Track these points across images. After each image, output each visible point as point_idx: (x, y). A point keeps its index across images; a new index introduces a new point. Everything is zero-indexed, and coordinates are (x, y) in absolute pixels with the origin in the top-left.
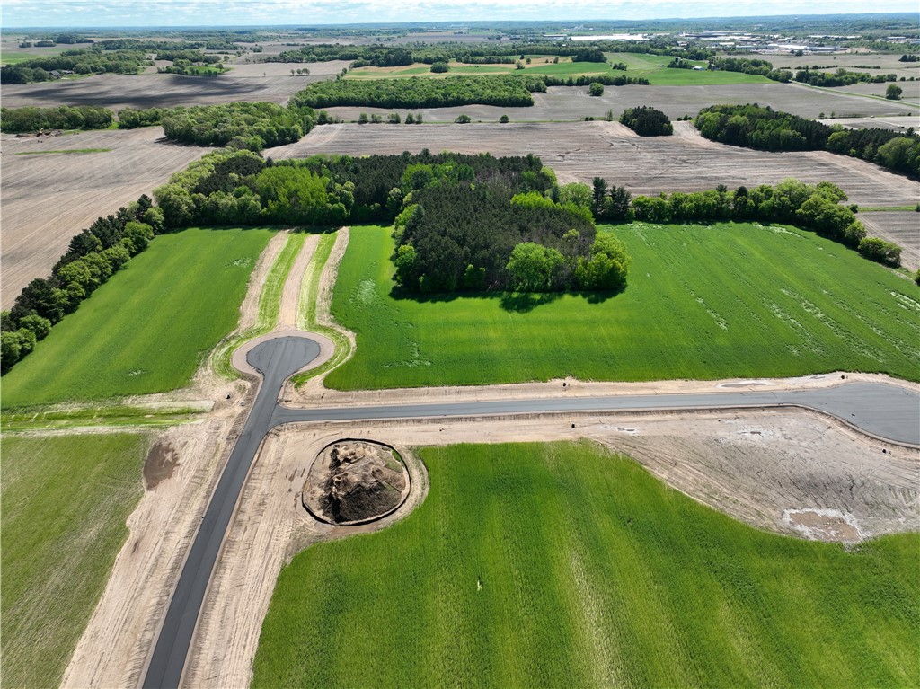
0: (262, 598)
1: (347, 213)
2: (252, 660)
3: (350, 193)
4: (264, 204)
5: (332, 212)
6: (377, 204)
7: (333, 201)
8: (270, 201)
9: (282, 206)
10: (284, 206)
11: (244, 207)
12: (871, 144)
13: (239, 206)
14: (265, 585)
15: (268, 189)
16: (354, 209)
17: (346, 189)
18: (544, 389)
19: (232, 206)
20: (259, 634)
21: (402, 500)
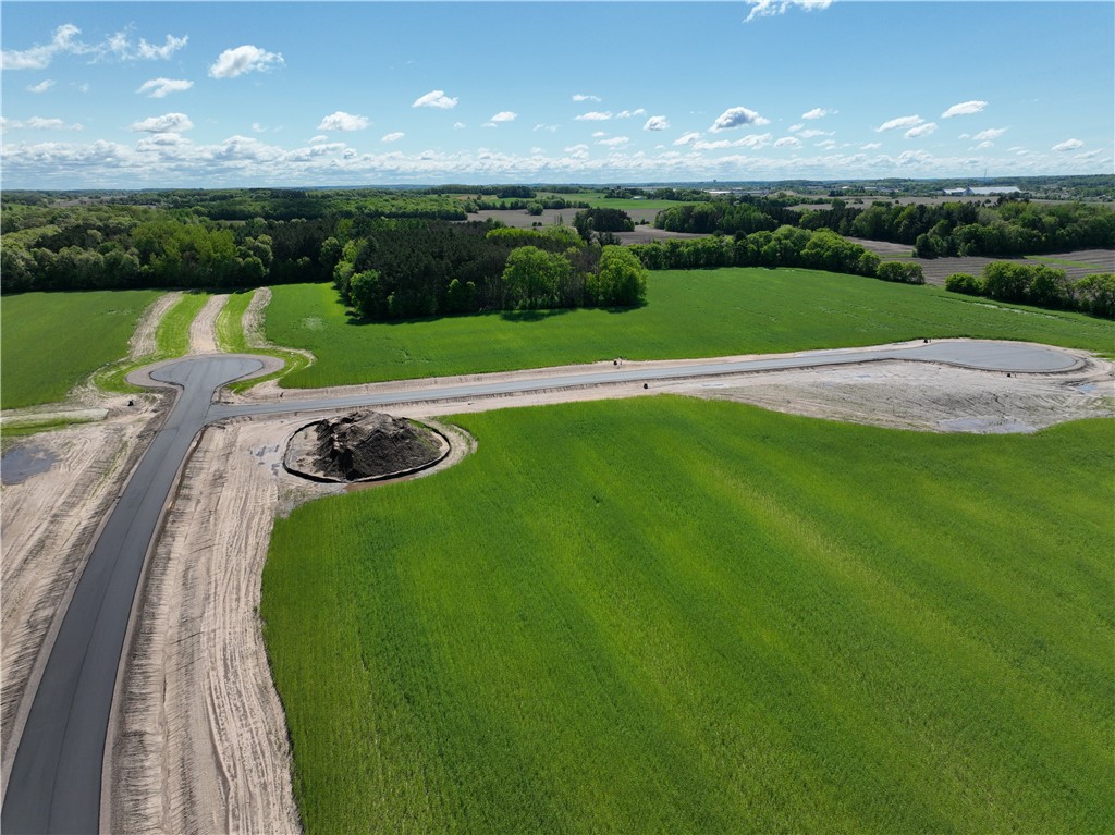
0: (250, 553)
1: (265, 271)
2: (255, 610)
3: (268, 248)
4: (145, 259)
5: (243, 270)
6: (306, 259)
7: (244, 255)
8: (153, 256)
9: (171, 262)
10: (175, 261)
11: (113, 264)
12: (844, 219)
13: (107, 262)
14: (252, 541)
15: (149, 242)
16: (274, 267)
17: (263, 243)
18: (591, 369)
19: (96, 263)
20: (259, 586)
21: (443, 455)
